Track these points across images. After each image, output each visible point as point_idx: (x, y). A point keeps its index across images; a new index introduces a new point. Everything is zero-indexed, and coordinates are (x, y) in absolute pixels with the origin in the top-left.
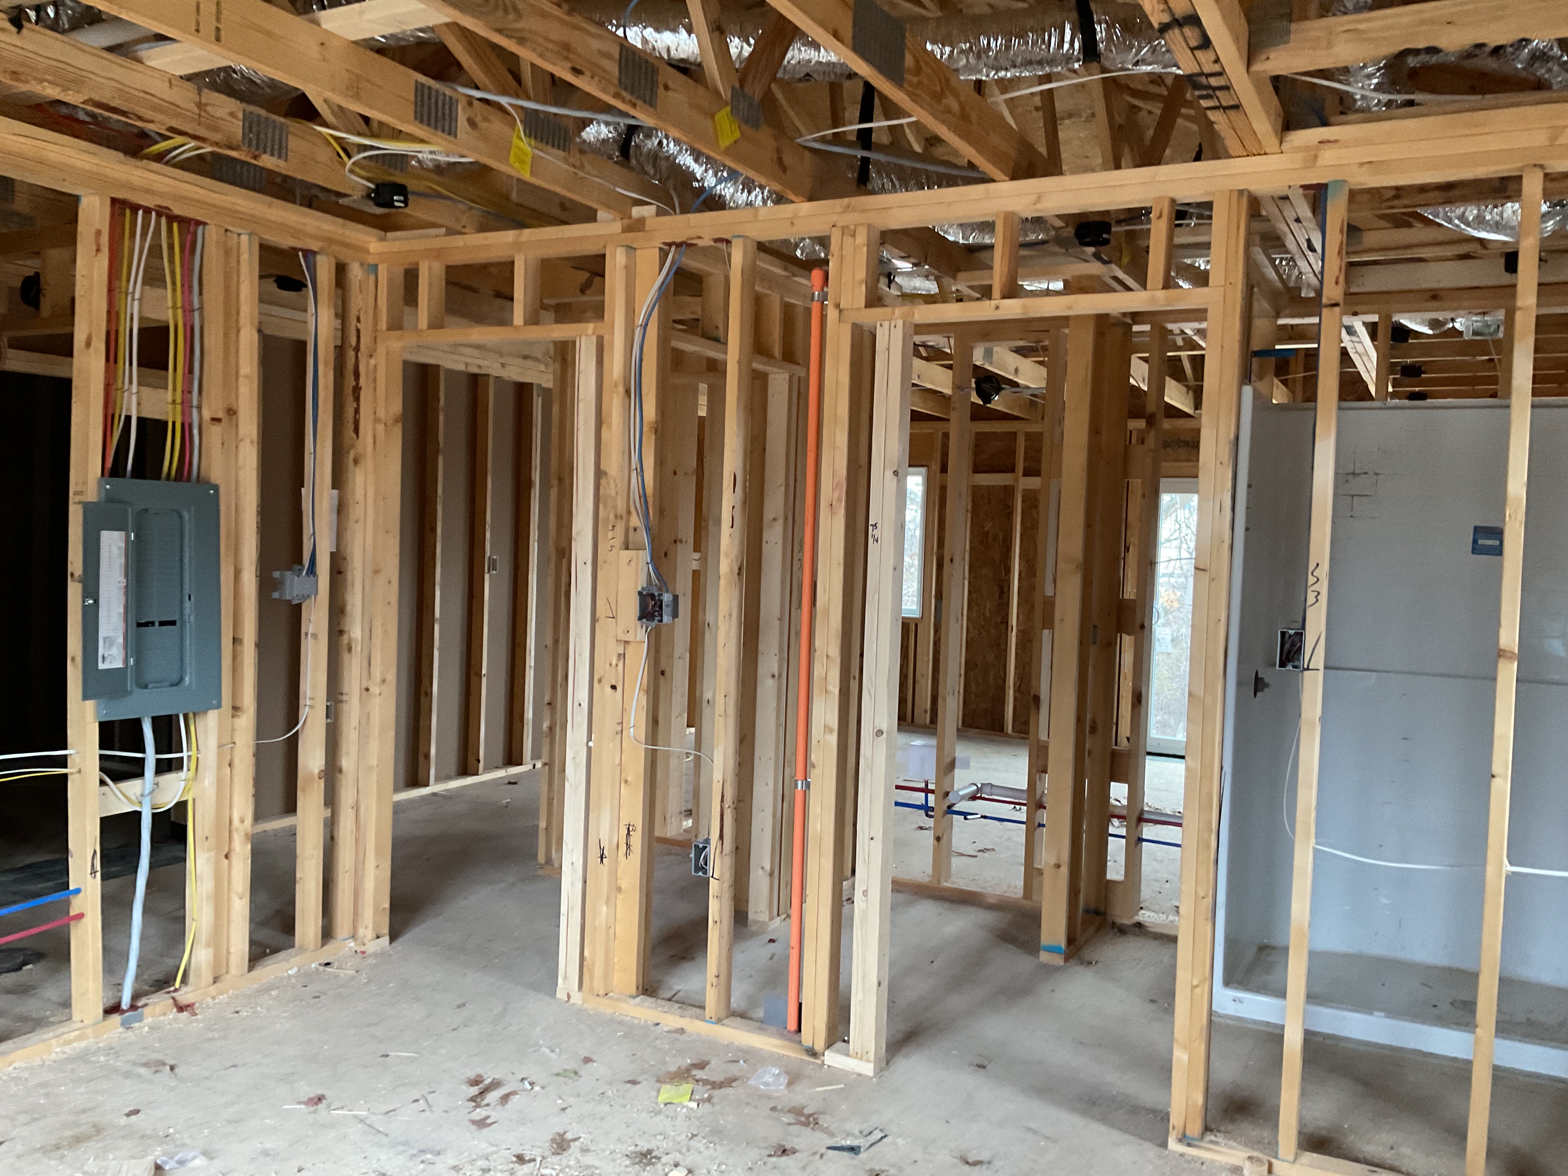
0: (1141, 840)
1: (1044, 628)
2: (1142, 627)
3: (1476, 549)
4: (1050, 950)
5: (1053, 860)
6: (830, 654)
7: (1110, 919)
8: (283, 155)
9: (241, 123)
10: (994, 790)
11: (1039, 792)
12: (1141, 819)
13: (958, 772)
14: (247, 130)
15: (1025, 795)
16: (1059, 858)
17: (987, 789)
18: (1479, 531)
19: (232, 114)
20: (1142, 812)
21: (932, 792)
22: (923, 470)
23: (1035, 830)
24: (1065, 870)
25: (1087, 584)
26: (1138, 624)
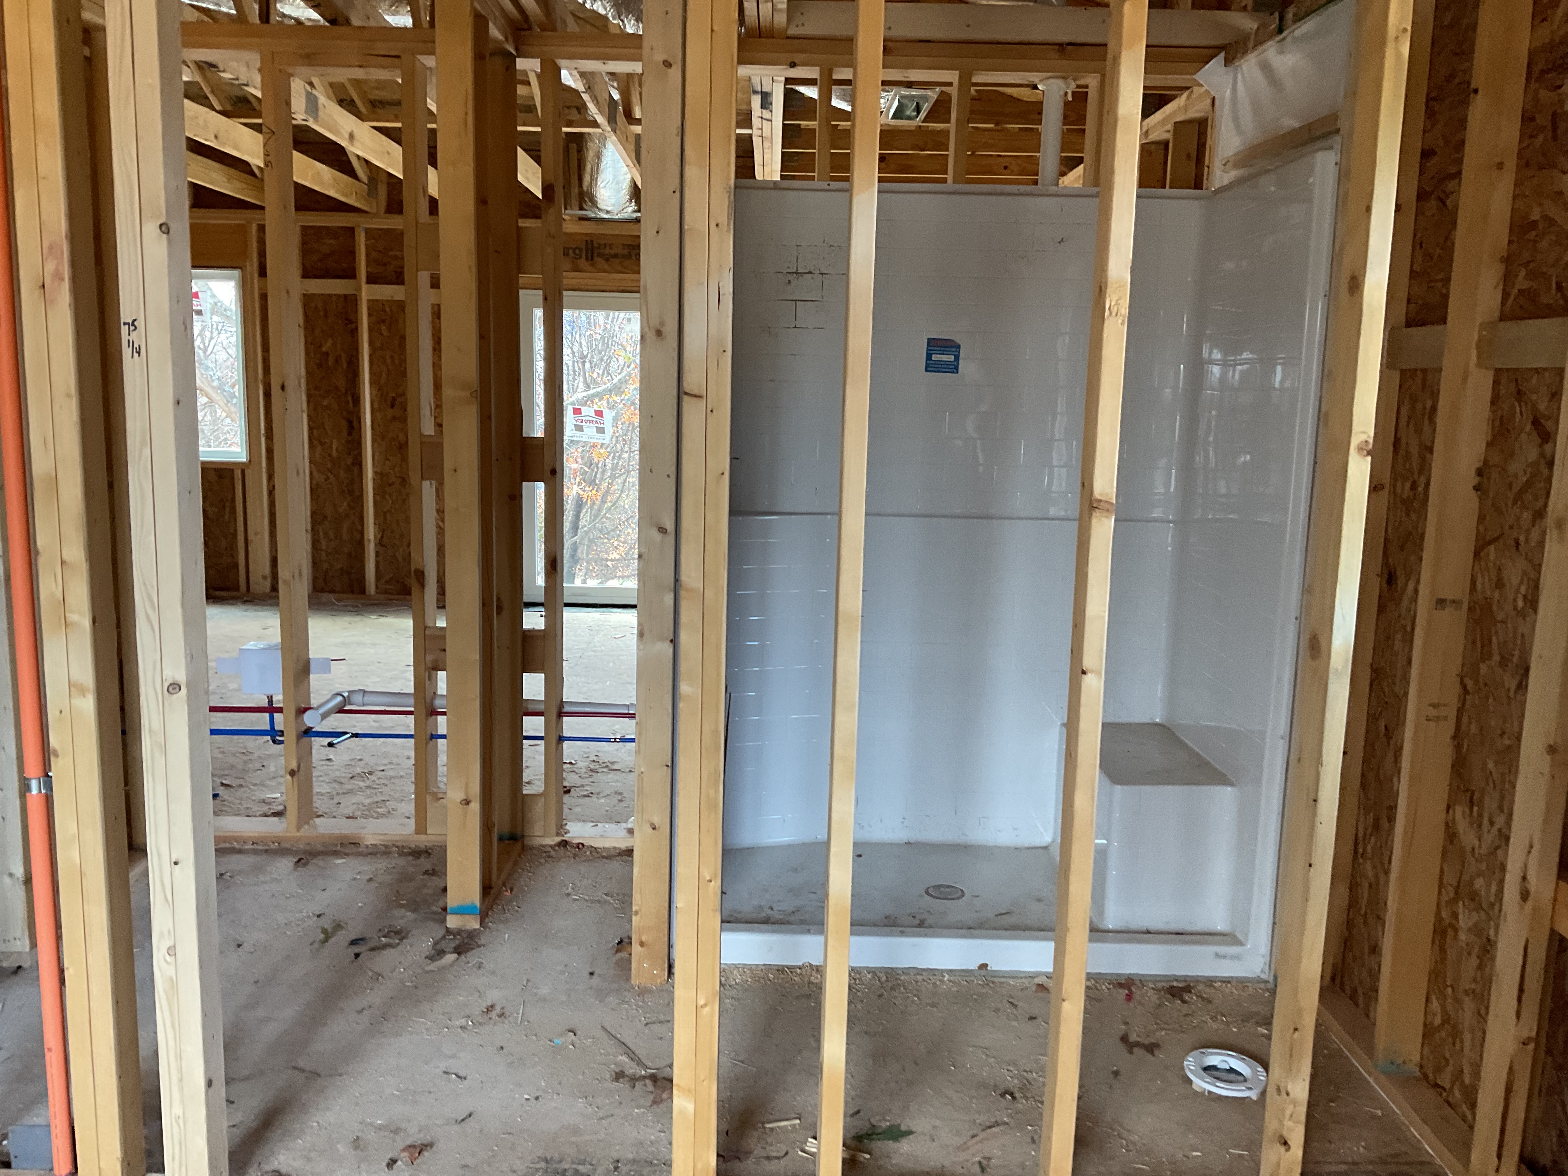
0: (561, 739)
1: (422, 478)
2: (554, 472)
3: (931, 366)
4: (461, 911)
5: (459, 796)
6: (65, 557)
7: (528, 842)
10: (368, 699)
11: (429, 694)
12: (561, 714)
13: (314, 678)
15: (412, 701)
16: (467, 793)
17: (358, 698)
18: (935, 345)
20: (562, 703)
21: (280, 710)
22: (236, 273)
23: (427, 744)
24: (475, 806)
25: (485, 419)
26: (547, 469)
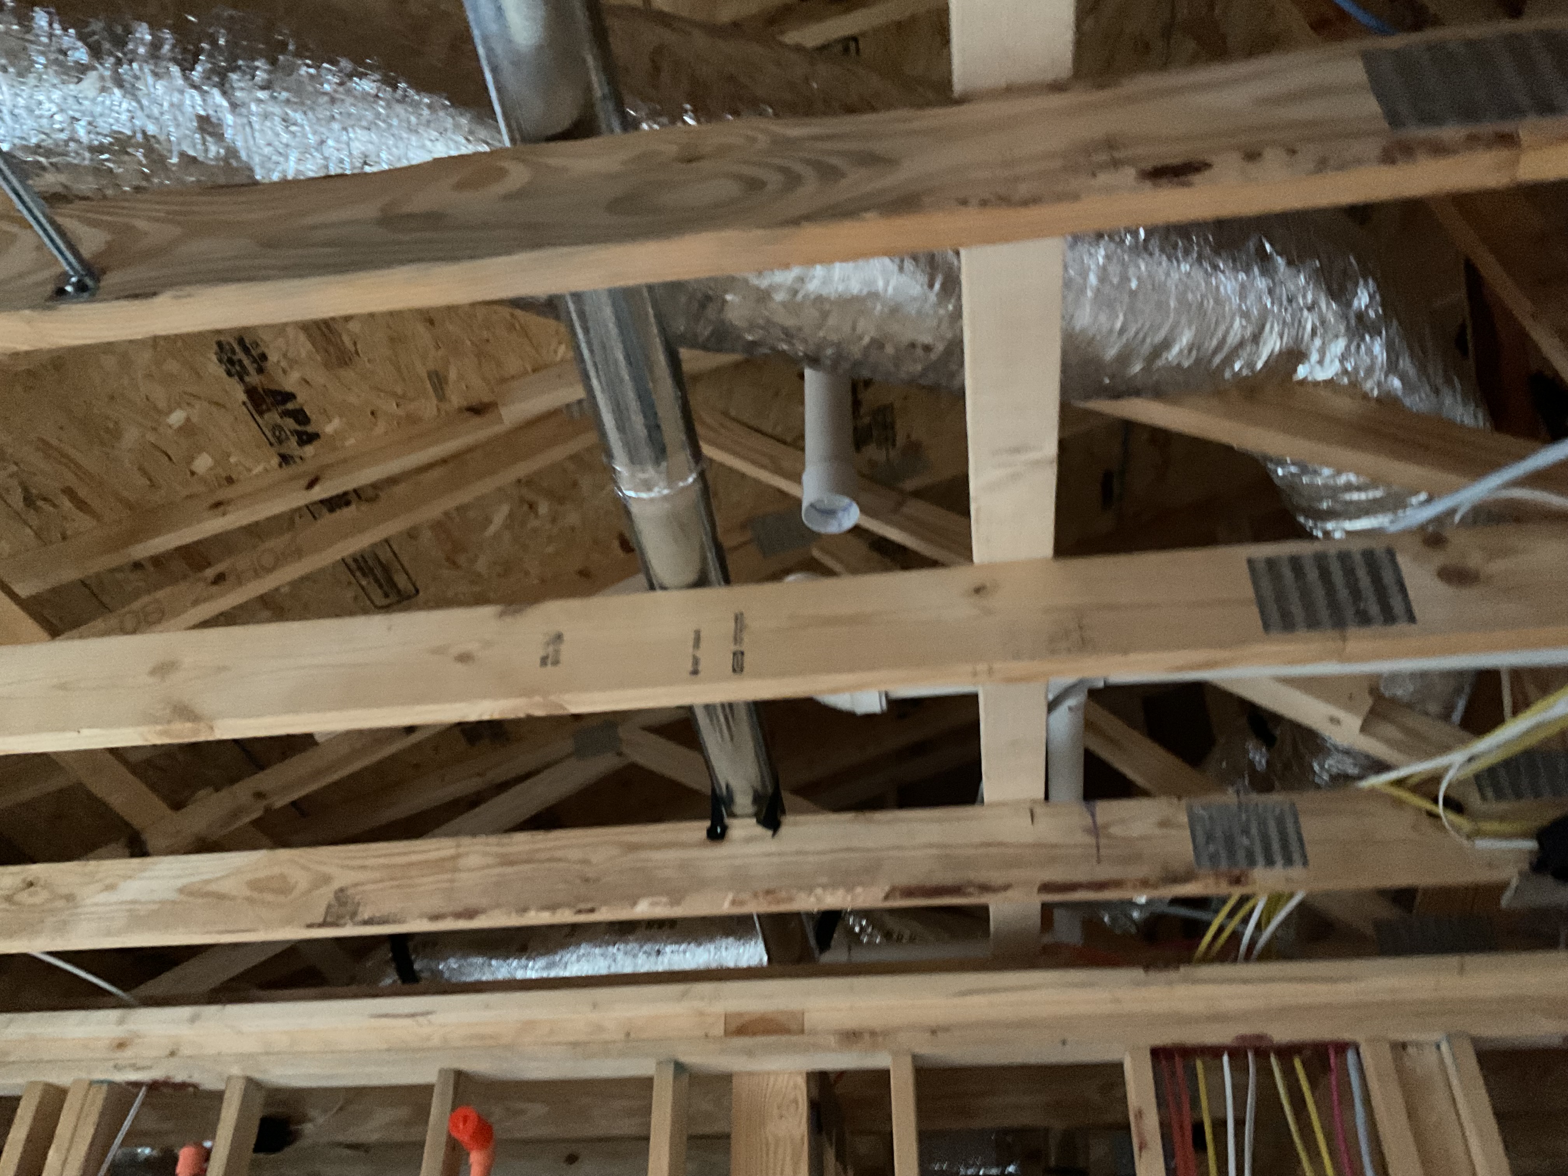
8: (1296, 856)
9: (1188, 833)
14: (1201, 839)
19: (1164, 824)
